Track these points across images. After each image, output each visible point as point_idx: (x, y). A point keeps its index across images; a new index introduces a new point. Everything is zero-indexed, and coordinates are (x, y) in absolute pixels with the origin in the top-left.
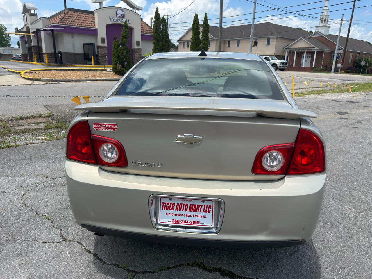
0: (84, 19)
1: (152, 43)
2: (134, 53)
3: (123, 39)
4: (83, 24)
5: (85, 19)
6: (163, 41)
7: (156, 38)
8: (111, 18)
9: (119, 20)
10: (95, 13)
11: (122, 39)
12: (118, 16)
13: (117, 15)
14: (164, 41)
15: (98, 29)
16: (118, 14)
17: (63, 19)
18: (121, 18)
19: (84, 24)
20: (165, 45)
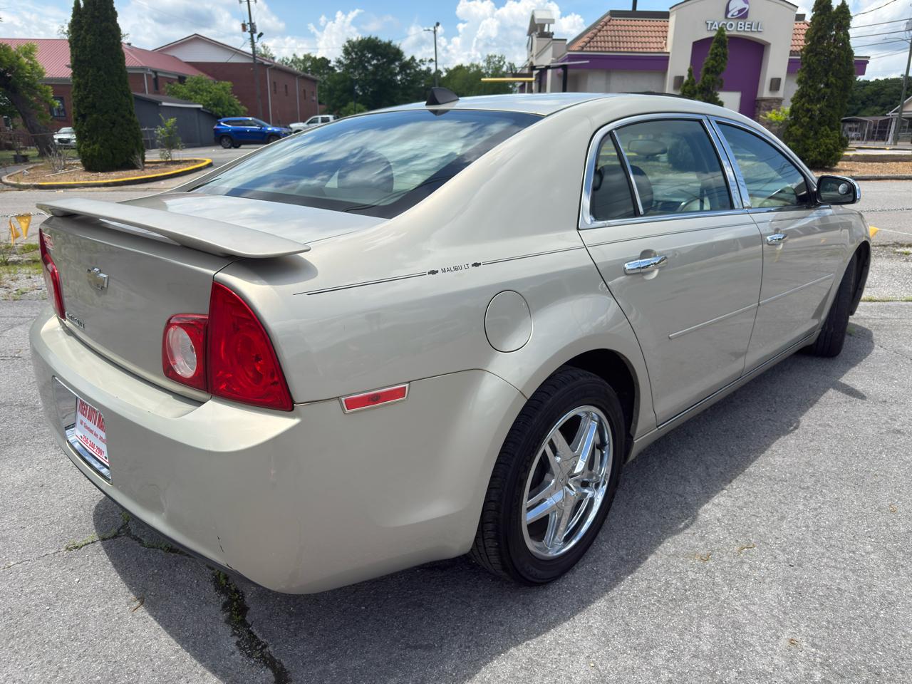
0: (642, 34)
1: (795, 80)
2: (760, 110)
3: (707, 76)
4: (637, 45)
5: (646, 34)
6: (830, 73)
7: (809, 66)
8: (710, 22)
9: (732, 25)
10: (671, 14)
11: (705, 75)
12: (729, 16)
13: (727, 11)
14: (832, 74)
15: (671, 55)
16: (730, 8)
17: (593, 38)
18: (736, 21)
19: (640, 45)
20: (832, 82)
